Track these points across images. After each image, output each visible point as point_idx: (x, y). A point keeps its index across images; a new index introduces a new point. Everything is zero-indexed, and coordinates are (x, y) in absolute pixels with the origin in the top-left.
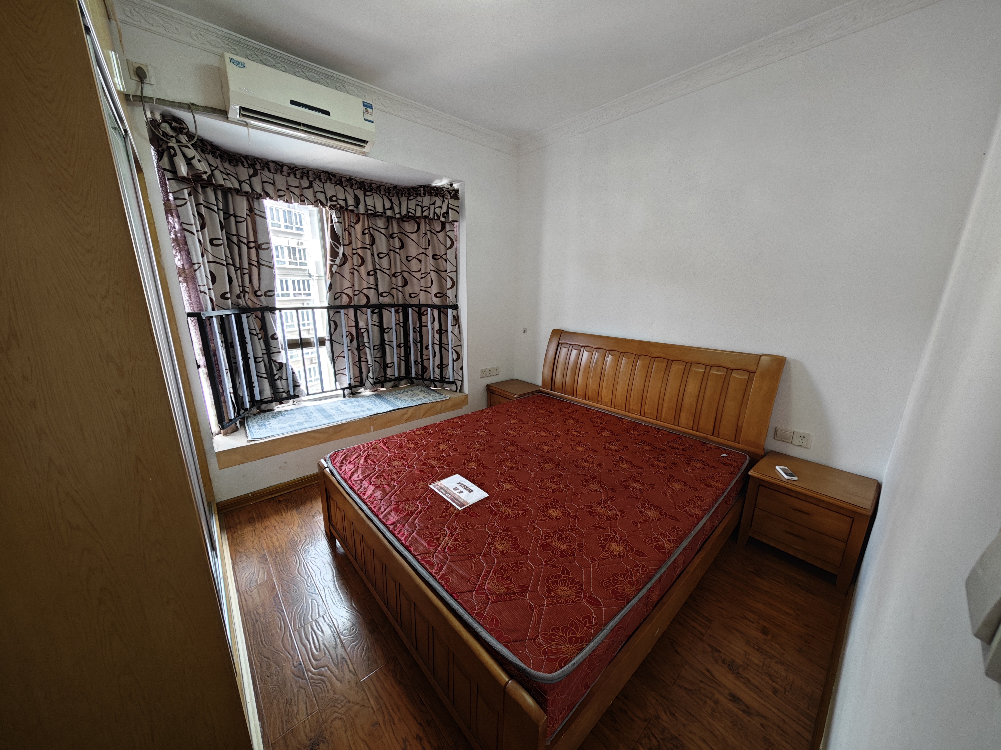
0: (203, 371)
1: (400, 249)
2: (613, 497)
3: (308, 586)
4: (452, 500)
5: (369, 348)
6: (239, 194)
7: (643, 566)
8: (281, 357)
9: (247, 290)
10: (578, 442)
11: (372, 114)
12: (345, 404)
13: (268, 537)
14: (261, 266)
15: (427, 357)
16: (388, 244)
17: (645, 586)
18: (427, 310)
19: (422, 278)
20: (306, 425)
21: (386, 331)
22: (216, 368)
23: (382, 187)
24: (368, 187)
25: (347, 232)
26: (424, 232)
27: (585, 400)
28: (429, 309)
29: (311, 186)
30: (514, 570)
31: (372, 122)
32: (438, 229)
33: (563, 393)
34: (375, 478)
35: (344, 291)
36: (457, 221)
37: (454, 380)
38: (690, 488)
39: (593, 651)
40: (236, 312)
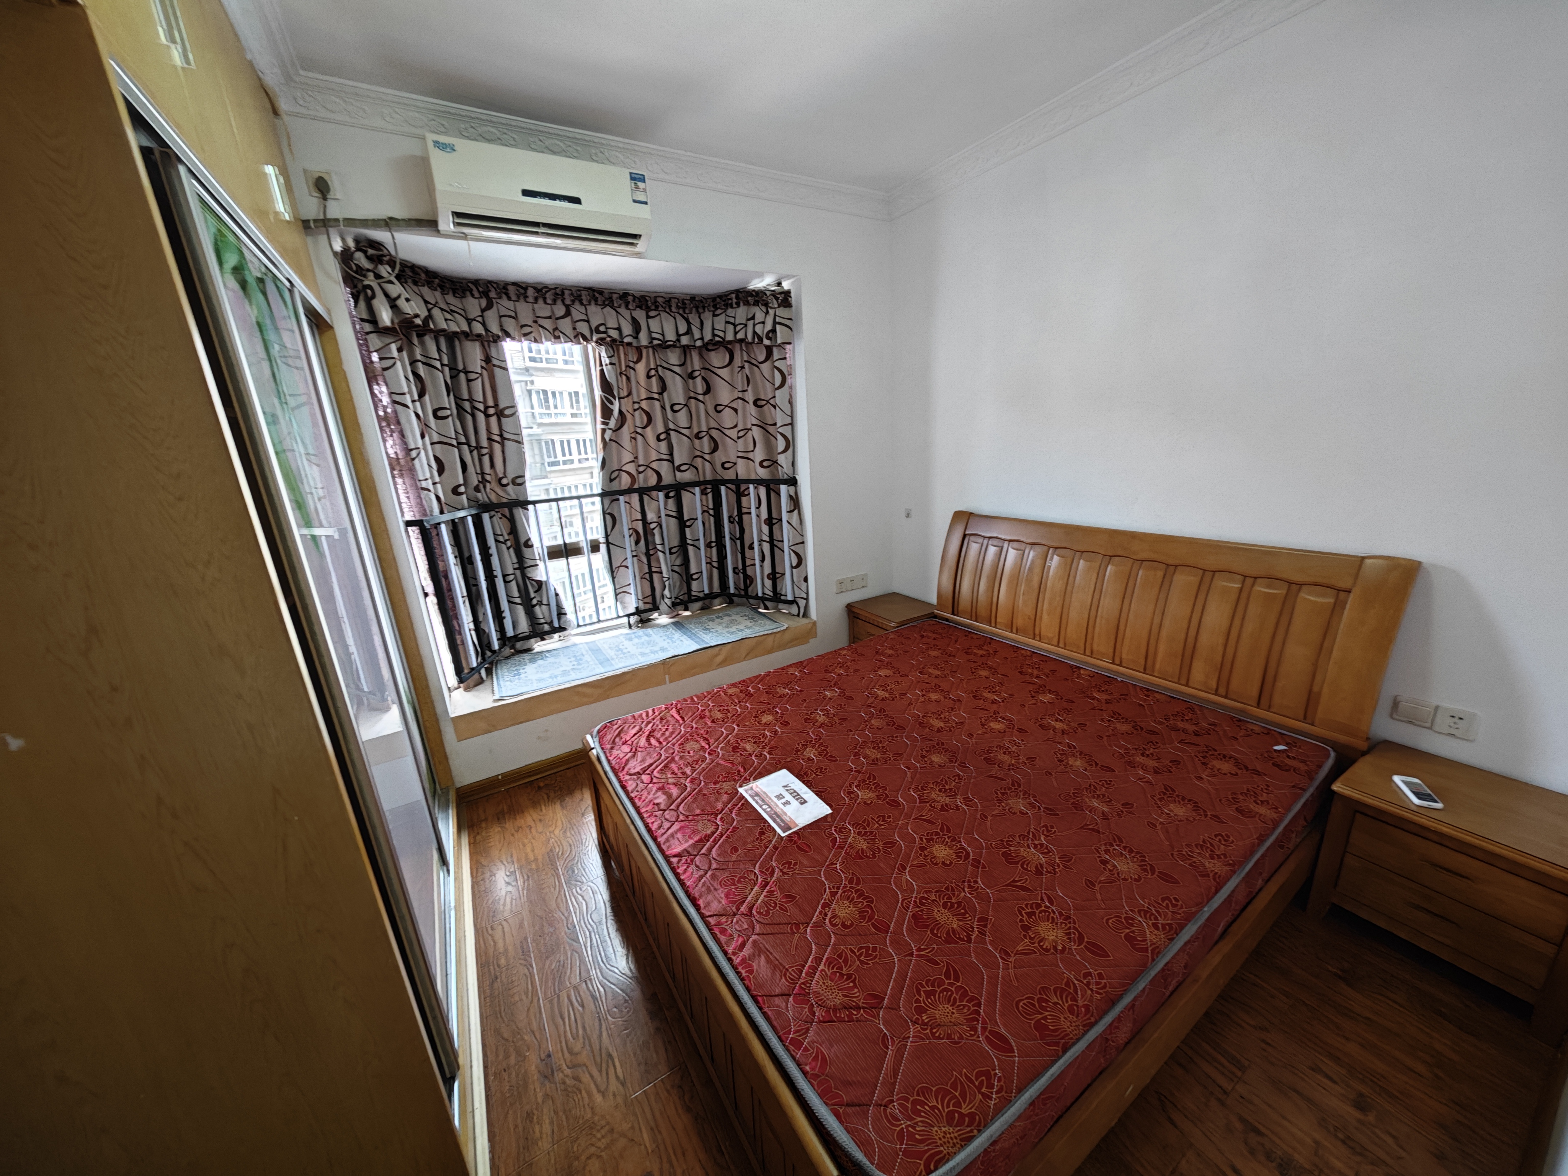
0: (432, 600)
1: (704, 394)
2: (1052, 827)
3: (569, 929)
4: (771, 817)
5: (664, 553)
6: (470, 338)
7: (1100, 975)
8: (538, 572)
9: (488, 478)
10: (994, 713)
11: (645, 191)
12: (630, 640)
13: (520, 844)
14: (507, 443)
15: (752, 562)
16: (687, 389)
17: (1101, 1018)
18: (748, 488)
19: (739, 438)
20: (573, 676)
21: (688, 524)
22: (449, 595)
23: (672, 300)
24: (652, 304)
25: (624, 377)
26: (740, 365)
27: (1012, 632)
28: (751, 486)
29: (568, 314)
30: (862, 962)
31: (646, 203)
32: (762, 358)
33: (974, 619)
34: (658, 772)
35: (623, 468)
36: (790, 343)
37: (795, 597)
38: (1206, 816)
39: (994, 1143)
40: (474, 512)
